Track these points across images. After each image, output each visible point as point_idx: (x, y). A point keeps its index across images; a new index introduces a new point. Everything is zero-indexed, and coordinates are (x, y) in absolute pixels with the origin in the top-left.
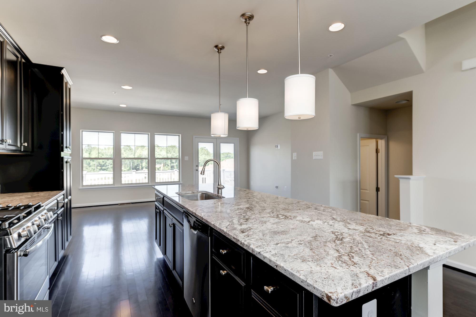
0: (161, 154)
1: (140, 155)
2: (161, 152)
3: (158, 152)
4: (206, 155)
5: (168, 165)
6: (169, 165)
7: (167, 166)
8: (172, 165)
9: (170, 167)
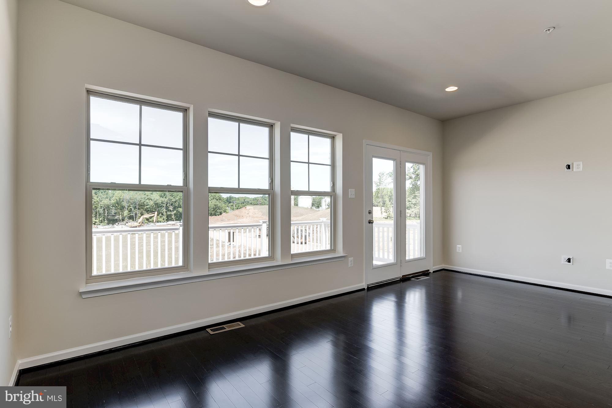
0: (152, 198)
1: (120, 199)
2: (152, 195)
3: (147, 196)
4: (217, 200)
5: (162, 214)
6: (165, 214)
7: (160, 215)
8: (169, 213)
9: (165, 217)
